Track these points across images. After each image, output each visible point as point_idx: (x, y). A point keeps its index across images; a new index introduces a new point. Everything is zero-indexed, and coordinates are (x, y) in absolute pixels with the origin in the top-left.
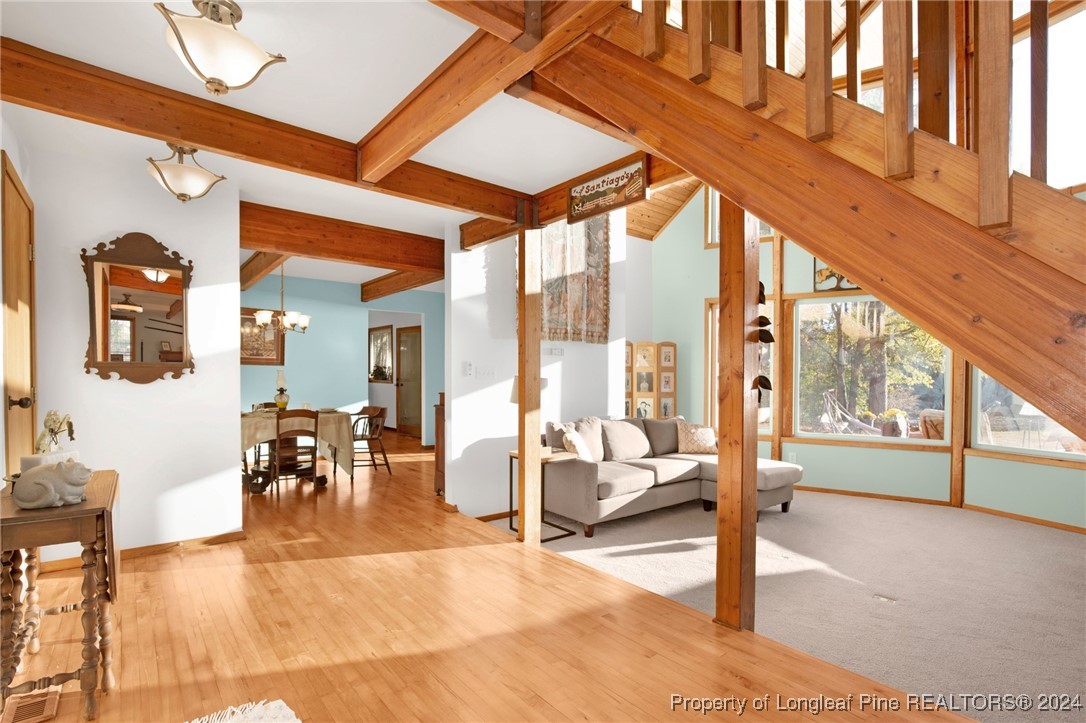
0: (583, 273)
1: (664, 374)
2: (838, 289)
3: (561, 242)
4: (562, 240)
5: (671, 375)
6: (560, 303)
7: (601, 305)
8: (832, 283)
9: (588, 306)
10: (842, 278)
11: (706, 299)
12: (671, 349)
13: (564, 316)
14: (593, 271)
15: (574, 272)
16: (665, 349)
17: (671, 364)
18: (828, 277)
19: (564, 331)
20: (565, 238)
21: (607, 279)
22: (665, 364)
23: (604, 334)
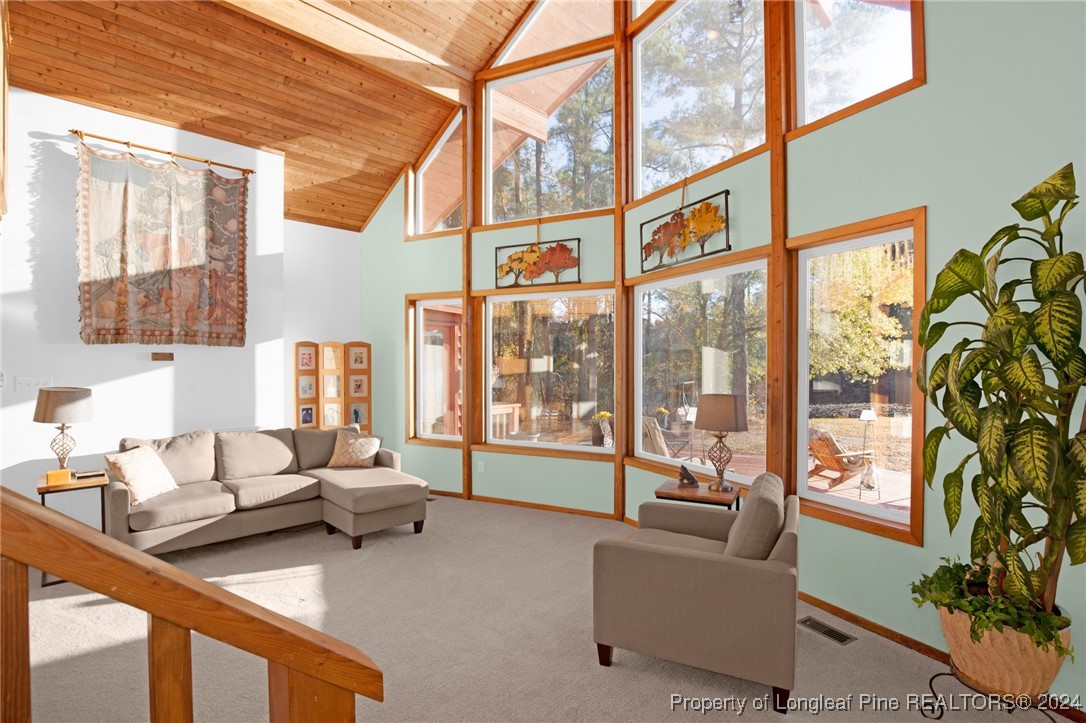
0: (201, 267)
1: (353, 378)
2: (516, 285)
3: (162, 232)
4: (165, 229)
5: (364, 378)
6: (159, 301)
7: (234, 303)
8: (510, 279)
9: (211, 305)
10: (520, 273)
11: (406, 296)
12: (364, 350)
13: (167, 316)
14: (219, 266)
15: (185, 265)
16: (354, 351)
17: (364, 366)
18: (507, 273)
19: (167, 333)
20: (169, 227)
21: (242, 274)
22: (354, 366)
23: (239, 335)
